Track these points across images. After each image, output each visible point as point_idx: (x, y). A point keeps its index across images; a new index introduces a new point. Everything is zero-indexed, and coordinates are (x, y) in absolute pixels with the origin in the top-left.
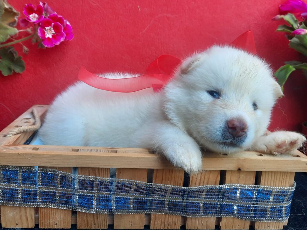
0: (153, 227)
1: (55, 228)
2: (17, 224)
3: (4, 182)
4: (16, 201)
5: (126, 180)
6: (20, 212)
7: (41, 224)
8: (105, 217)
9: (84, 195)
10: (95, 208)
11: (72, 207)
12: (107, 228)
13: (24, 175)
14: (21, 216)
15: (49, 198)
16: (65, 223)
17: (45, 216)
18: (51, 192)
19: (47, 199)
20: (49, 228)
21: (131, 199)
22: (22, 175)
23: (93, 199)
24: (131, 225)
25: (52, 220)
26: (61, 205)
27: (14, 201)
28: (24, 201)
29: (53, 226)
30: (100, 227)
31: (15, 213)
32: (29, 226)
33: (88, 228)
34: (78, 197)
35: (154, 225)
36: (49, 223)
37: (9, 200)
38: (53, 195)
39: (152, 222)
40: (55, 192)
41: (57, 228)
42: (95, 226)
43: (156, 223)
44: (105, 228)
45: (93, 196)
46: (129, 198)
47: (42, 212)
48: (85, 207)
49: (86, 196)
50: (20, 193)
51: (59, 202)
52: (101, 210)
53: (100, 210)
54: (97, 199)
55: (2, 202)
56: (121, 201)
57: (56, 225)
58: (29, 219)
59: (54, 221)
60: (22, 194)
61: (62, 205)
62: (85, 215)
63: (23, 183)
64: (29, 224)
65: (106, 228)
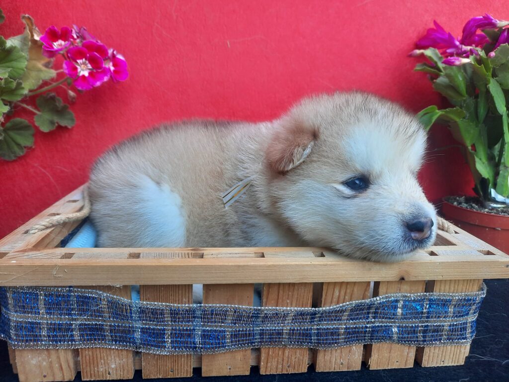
0: (264, 371)
1: (108, 379)
2: (45, 376)
3: (16, 312)
4: (38, 340)
5: (218, 305)
6: (49, 357)
7: (85, 374)
8: (187, 359)
9: (149, 328)
10: (169, 348)
11: (131, 345)
12: (192, 376)
13: (48, 300)
14: (51, 362)
15: (93, 333)
16: (124, 370)
17: (90, 362)
18: (96, 324)
19: (90, 335)
20: (98, 379)
21: (228, 331)
22: (45, 300)
23: (164, 333)
24: (230, 369)
25: (102, 367)
26: (114, 343)
27: (35, 341)
28: (52, 341)
29: (104, 375)
30: (180, 375)
31: (40, 358)
32: (65, 377)
33: (161, 377)
34: (140, 330)
35: (266, 367)
36: (98, 371)
37: (27, 341)
38: (99, 329)
39: (262, 364)
40: (103, 325)
41: (111, 379)
42: (172, 373)
43: (269, 364)
44: (189, 376)
45: (164, 330)
46: (225, 331)
47: (84, 355)
48: (152, 346)
49: (154, 329)
50: (44, 328)
51: (110, 338)
52: (179, 349)
53: (177, 350)
54: (171, 334)
55: (16, 343)
56: (211, 336)
57: (109, 374)
58: (64, 366)
59: (106, 369)
60: (49, 329)
61: (116, 343)
62: (156, 358)
63: (47, 313)
64: (65, 374)
65: (190, 374)
